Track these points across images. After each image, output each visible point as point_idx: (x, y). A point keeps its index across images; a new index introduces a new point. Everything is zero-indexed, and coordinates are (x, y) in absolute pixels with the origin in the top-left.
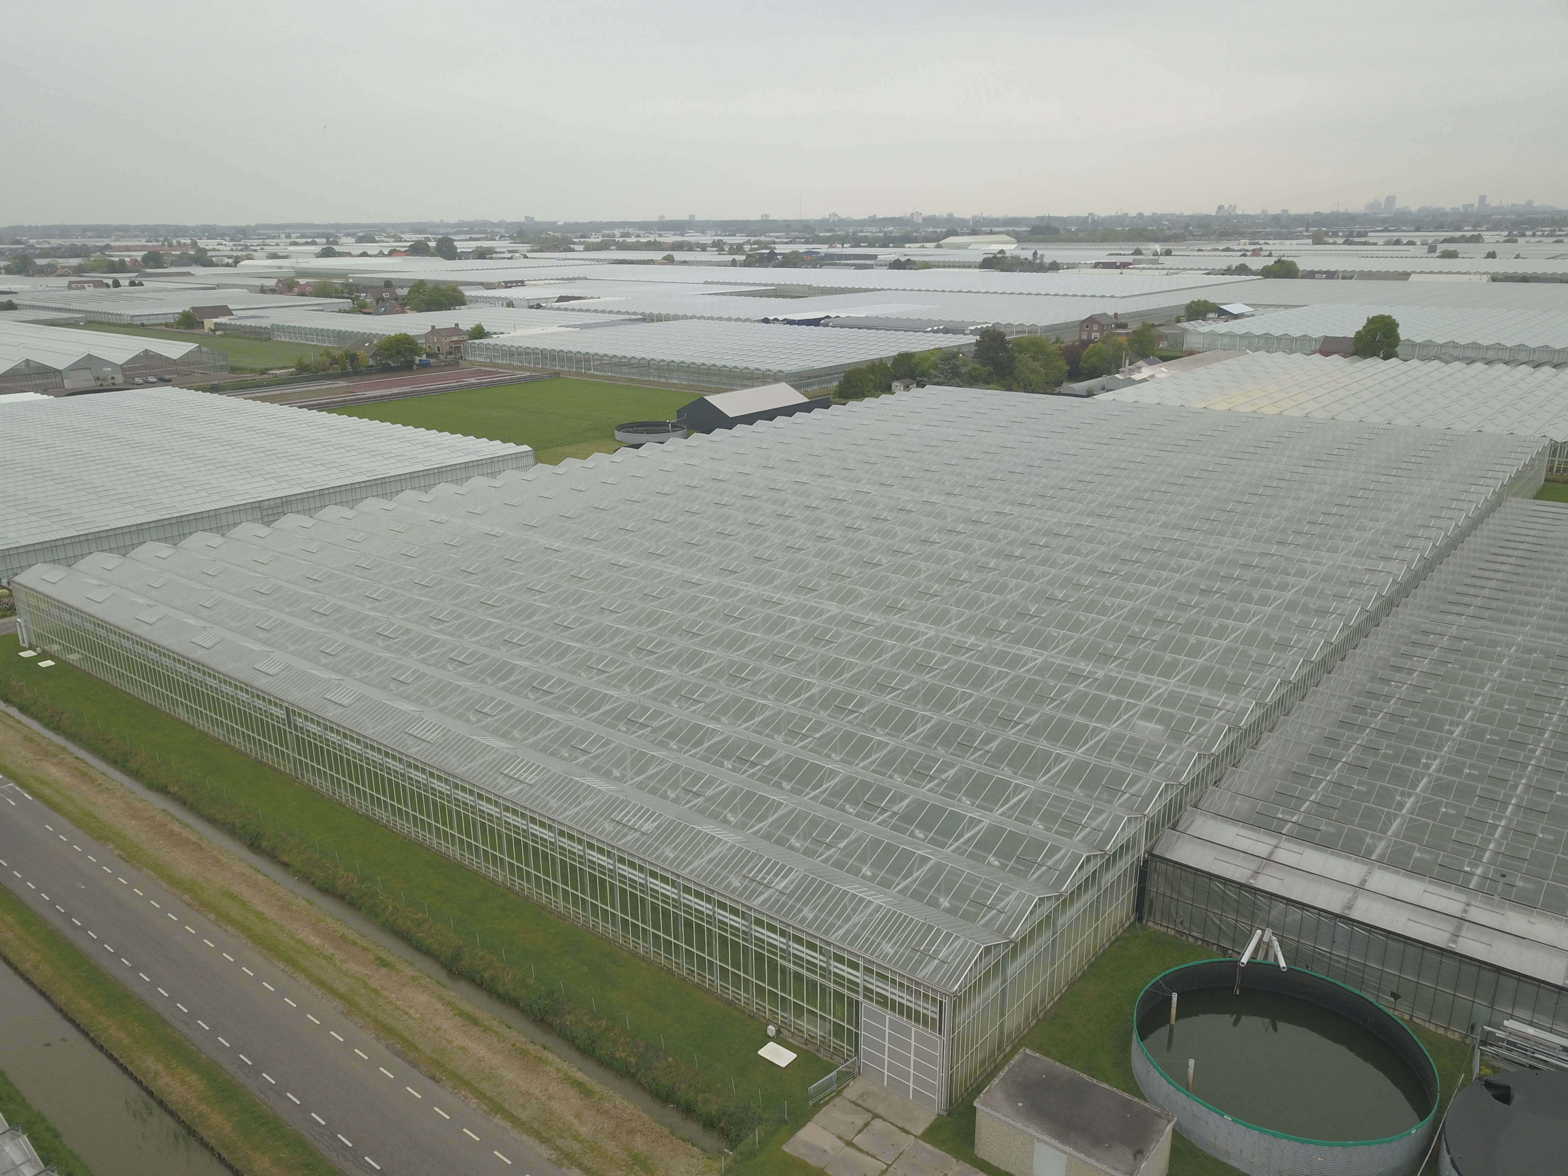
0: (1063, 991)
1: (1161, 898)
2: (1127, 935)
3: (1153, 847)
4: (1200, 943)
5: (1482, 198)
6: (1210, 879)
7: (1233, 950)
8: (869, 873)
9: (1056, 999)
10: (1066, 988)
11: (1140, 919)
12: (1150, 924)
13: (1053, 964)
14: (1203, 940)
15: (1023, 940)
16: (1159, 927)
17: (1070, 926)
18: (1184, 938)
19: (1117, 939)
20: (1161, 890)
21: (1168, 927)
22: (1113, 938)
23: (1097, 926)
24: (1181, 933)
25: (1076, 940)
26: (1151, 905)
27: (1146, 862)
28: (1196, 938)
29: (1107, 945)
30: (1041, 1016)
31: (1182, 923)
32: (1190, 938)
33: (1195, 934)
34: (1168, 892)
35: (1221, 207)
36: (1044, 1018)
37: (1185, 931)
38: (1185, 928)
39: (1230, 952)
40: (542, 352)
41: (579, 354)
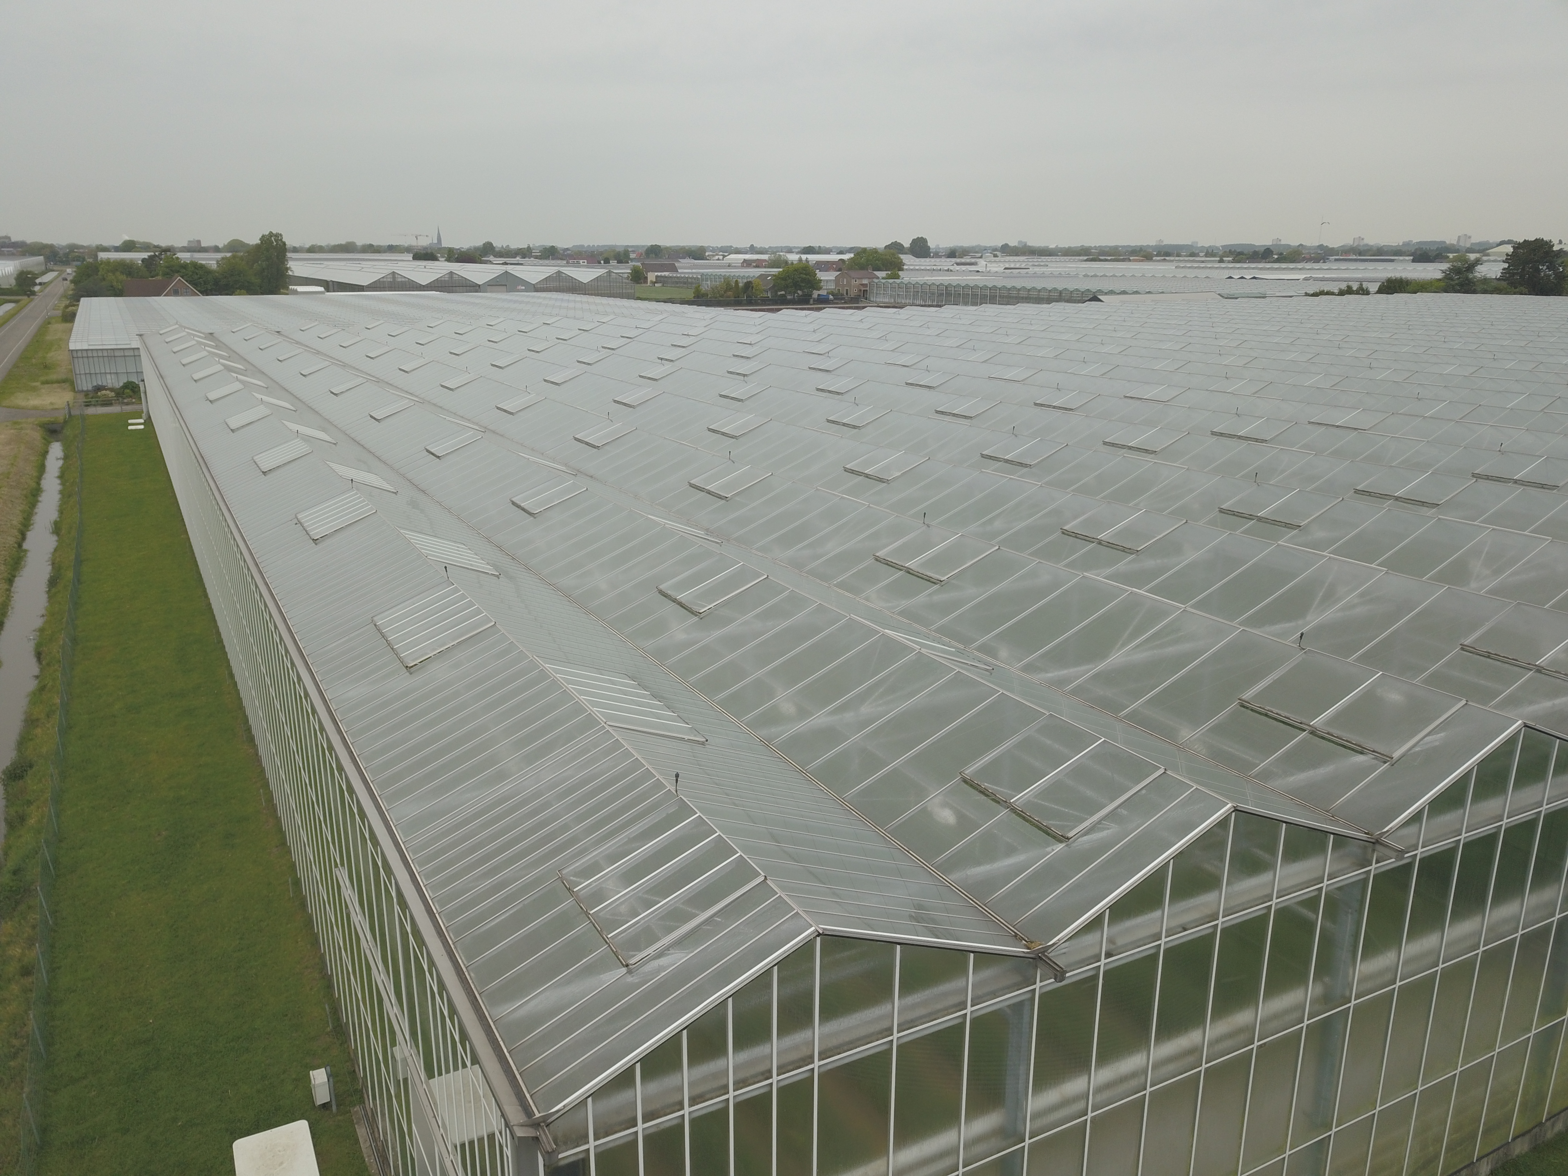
40: (946, 287)
41: (985, 287)
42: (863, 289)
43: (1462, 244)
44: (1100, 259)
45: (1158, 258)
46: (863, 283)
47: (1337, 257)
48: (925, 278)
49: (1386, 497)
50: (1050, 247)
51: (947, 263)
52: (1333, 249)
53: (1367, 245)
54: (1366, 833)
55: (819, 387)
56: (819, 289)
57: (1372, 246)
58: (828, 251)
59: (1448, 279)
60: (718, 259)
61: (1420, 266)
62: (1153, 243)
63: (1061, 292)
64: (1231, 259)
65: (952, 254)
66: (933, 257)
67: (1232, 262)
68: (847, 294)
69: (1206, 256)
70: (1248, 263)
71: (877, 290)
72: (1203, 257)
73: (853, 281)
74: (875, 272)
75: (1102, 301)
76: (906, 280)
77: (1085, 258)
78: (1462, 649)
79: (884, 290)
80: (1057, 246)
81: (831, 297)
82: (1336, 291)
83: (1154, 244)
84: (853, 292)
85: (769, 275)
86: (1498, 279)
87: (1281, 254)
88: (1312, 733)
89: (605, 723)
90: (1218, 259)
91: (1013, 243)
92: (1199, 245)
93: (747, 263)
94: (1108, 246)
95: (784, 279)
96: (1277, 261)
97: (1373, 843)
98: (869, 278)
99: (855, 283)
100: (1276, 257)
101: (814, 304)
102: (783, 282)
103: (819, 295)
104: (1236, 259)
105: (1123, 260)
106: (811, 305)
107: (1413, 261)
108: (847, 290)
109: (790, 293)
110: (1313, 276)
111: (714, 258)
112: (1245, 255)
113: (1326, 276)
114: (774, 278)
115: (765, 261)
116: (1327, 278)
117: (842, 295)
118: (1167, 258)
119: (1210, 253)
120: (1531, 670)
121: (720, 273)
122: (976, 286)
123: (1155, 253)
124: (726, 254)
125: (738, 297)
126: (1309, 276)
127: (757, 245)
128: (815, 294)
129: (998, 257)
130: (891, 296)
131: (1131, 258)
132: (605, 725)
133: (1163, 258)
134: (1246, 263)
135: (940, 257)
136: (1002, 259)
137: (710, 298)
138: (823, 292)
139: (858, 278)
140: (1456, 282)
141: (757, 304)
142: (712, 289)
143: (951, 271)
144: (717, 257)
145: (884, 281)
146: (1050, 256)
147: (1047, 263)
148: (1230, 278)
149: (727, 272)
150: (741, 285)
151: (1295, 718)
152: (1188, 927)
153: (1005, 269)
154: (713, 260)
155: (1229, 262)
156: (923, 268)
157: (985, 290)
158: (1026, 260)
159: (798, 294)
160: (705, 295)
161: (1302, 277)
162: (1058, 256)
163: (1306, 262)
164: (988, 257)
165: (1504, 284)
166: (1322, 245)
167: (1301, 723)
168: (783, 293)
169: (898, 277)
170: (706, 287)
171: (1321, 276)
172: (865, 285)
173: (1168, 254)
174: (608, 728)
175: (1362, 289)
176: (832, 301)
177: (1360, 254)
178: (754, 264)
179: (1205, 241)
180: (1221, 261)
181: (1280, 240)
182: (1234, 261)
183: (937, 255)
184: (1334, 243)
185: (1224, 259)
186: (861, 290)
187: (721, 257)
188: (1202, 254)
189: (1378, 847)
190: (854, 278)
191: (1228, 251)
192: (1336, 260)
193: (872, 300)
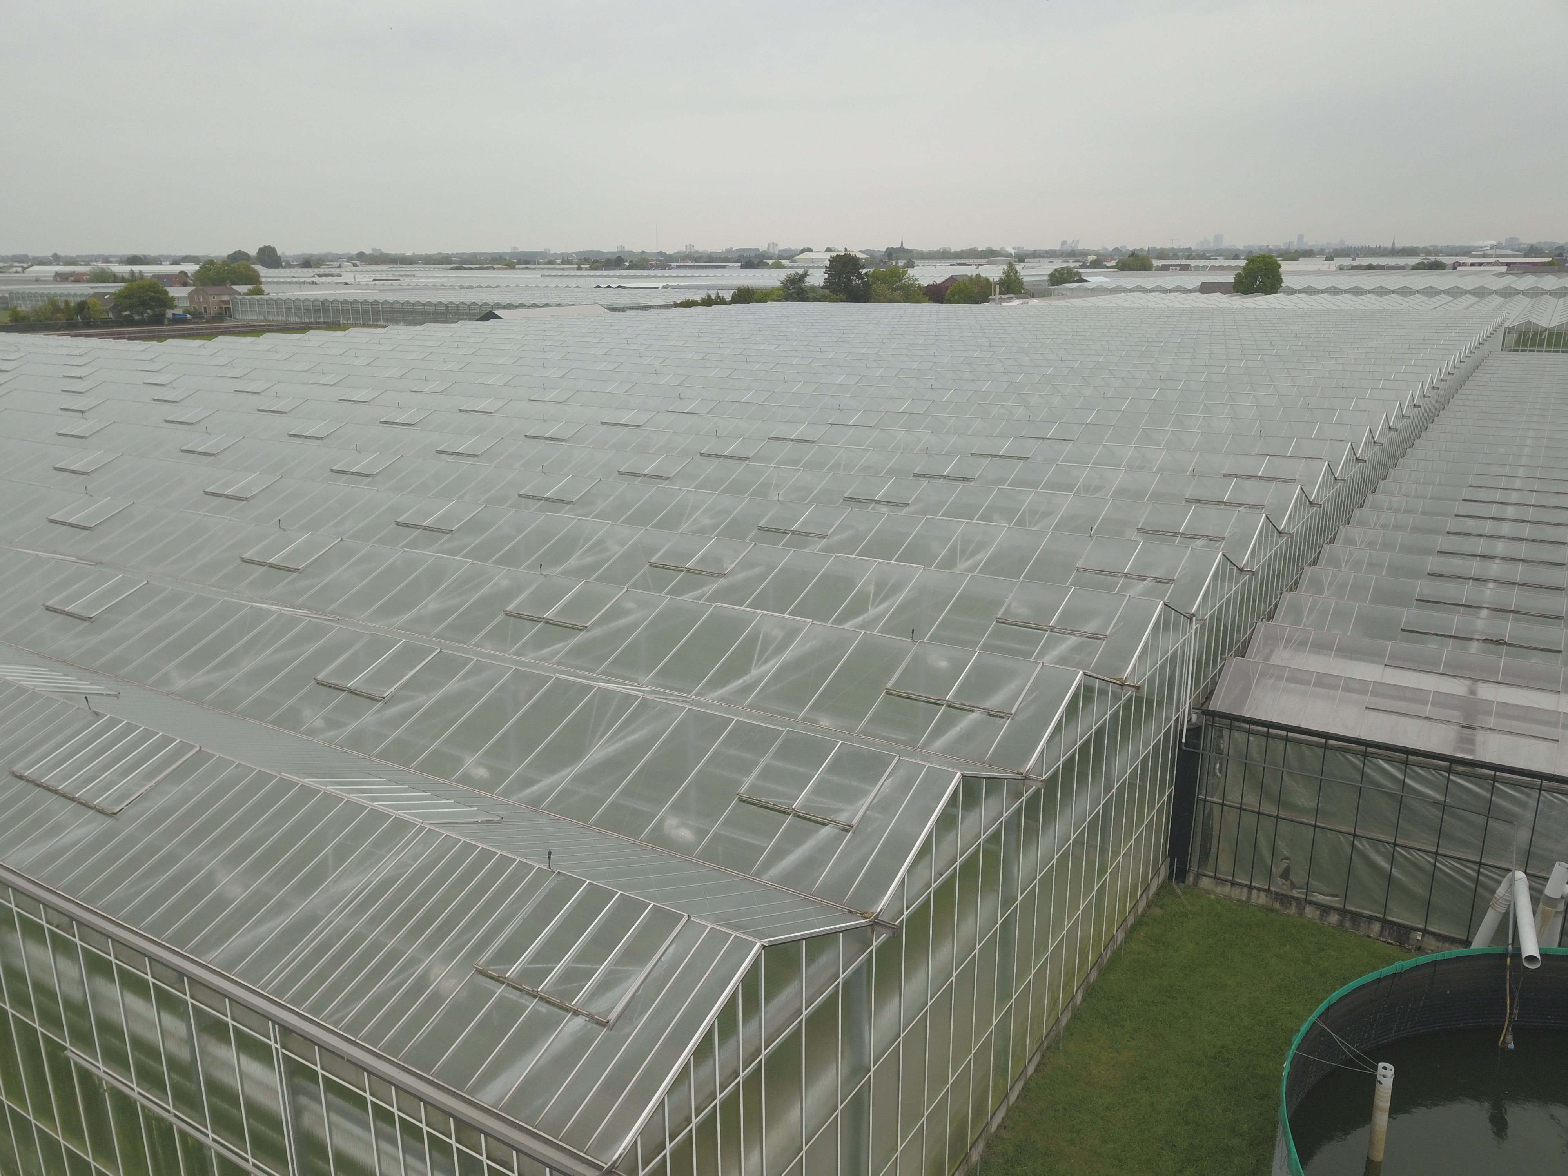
0: (1030, 1071)
1: (1232, 817)
2: (1157, 912)
3: (1209, 696)
4: (1334, 918)
5: (1300, 238)
6: (1365, 755)
7: (1425, 931)
8: (482, 772)
9: (1013, 1098)
10: (1037, 1059)
11: (1179, 873)
12: (1205, 883)
13: (1004, 996)
14: (1343, 912)
15: (918, 920)
16: (1227, 889)
17: (1046, 880)
18: (1293, 910)
19: (1139, 923)
20: (1234, 797)
21: (1251, 888)
22: (1131, 921)
23: (1103, 886)
24: (1285, 899)
25: (1059, 925)
26: (1207, 838)
27: (1195, 731)
28: (1325, 909)
29: (1120, 937)
30: (975, 1156)
31: (1285, 875)
32: (1309, 911)
33: (1320, 898)
34: (1252, 800)
35: (1064, 243)
36: (985, 1161)
37: (1295, 893)
38: (1293, 886)
39: (1419, 936)
40: (323, 303)
41: (366, 302)
42: (224, 306)
43: (771, 250)
44: (464, 267)
45: (521, 266)
46: (223, 299)
47: (678, 264)
48: (295, 293)
49: (868, 501)
50: (407, 254)
51: (307, 274)
52: (671, 256)
53: (697, 252)
54: (1016, 774)
55: (291, 433)
56: (172, 307)
57: (702, 252)
58: (156, 261)
59: (786, 288)
60: (16, 272)
61: (750, 272)
62: (509, 250)
63: (447, 306)
64: (588, 266)
65: (307, 263)
66: (285, 267)
67: (590, 270)
68: (206, 311)
69: (563, 263)
70: (605, 270)
71: (242, 307)
72: (559, 264)
73: (211, 299)
74: (232, 286)
75: (500, 318)
76: (273, 295)
77: (450, 266)
78: (997, 622)
79: (250, 307)
80: (414, 253)
81: (188, 316)
82: (699, 300)
83: (510, 252)
84: (213, 310)
85: (107, 294)
86: (822, 288)
87: (631, 262)
88: (949, 706)
89: (422, 823)
90: (576, 266)
91: (368, 251)
92: (552, 252)
93: (62, 278)
94: (467, 254)
95: (128, 297)
96: (630, 268)
97: (1024, 779)
98: (230, 294)
99: (214, 300)
100: (627, 264)
101: (169, 325)
102: (127, 301)
103: (174, 314)
104: (593, 266)
105: (488, 269)
106: (166, 325)
107: (742, 267)
108: (205, 308)
109: (138, 313)
110: (670, 284)
111: (11, 271)
112: (601, 263)
113: (680, 284)
114: (115, 296)
115: (85, 274)
116: (682, 286)
117: (200, 313)
118: (529, 266)
119: (566, 260)
120: (1047, 631)
121: (29, 291)
122: (356, 301)
123: (515, 261)
124: (25, 265)
125: (72, 319)
126: (665, 284)
127: (62, 253)
128: (169, 313)
129: (358, 266)
130: (260, 313)
131: (495, 266)
132: (422, 825)
133: (525, 266)
134: (602, 270)
135: (293, 266)
136: (364, 269)
137: (33, 321)
138: (179, 311)
139: (216, 295)
140: (793, 291)
141: (96, 326)
142: (35, 311)
143: (316, 284)
144: (14, 269)
145: (249, 297)
146: (411, 264)
147: (413, 273)
148: (598, 287)
149: (40, 288)
150: (72, 304)
151: (934, 697)
152: (942, 872)
153: (374, 280)
154: (10, 273)
155: (586, 269)
156: (282, 280)
157: (366, 305)
158: (389, 270)
159: (148, 314)
160: (24, 318)
161: (661, 285)
162: (418, 264)
163: (654, 270)
164: (347, 266)
165: (827, 292)
166: (661, 252)
167: (939, 700)
168: (128, 313)
169: (260, 292)
170: (24, 308)
171: (676, 284)
172: (227, 302)
173: (527, 262)
174: (428, 827)
175: (719, 298)
176: (191, 320)
177: (696, 261)
178: (72, 278)
179: (557, 249)
180: (579, 269)
181: (624, 247)
182: (591, 269)
183: (289, 265)
184: (670, 249)
185: (582, 266)
186: (222, 308)
187: (20, 269)
188: (559, 261)
189: (1027, 781)
190: (211, 295)
191: (583, 258)
192: (678, 267)
193: (237, 318)
